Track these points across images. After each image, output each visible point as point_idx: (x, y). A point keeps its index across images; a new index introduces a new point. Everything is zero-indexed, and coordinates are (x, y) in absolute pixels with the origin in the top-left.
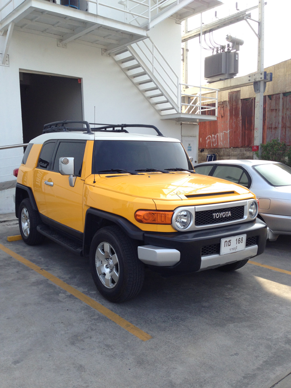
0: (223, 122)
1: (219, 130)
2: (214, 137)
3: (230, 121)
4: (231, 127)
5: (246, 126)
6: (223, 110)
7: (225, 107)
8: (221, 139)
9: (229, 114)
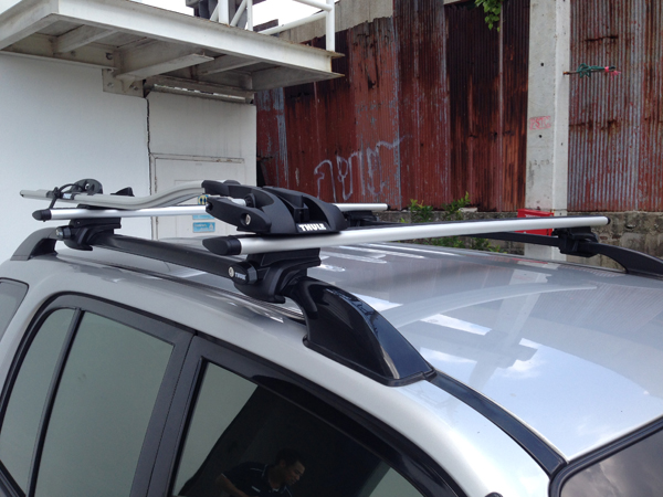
0: (374, 107)
1: (360, 137)
2: (344, 166)
3: (402, 102)
4: (406, 126)
5: (471, 118)
6: (375, 55)
7: (380, 45)
8: (371, 173)
9: (396, 74)
